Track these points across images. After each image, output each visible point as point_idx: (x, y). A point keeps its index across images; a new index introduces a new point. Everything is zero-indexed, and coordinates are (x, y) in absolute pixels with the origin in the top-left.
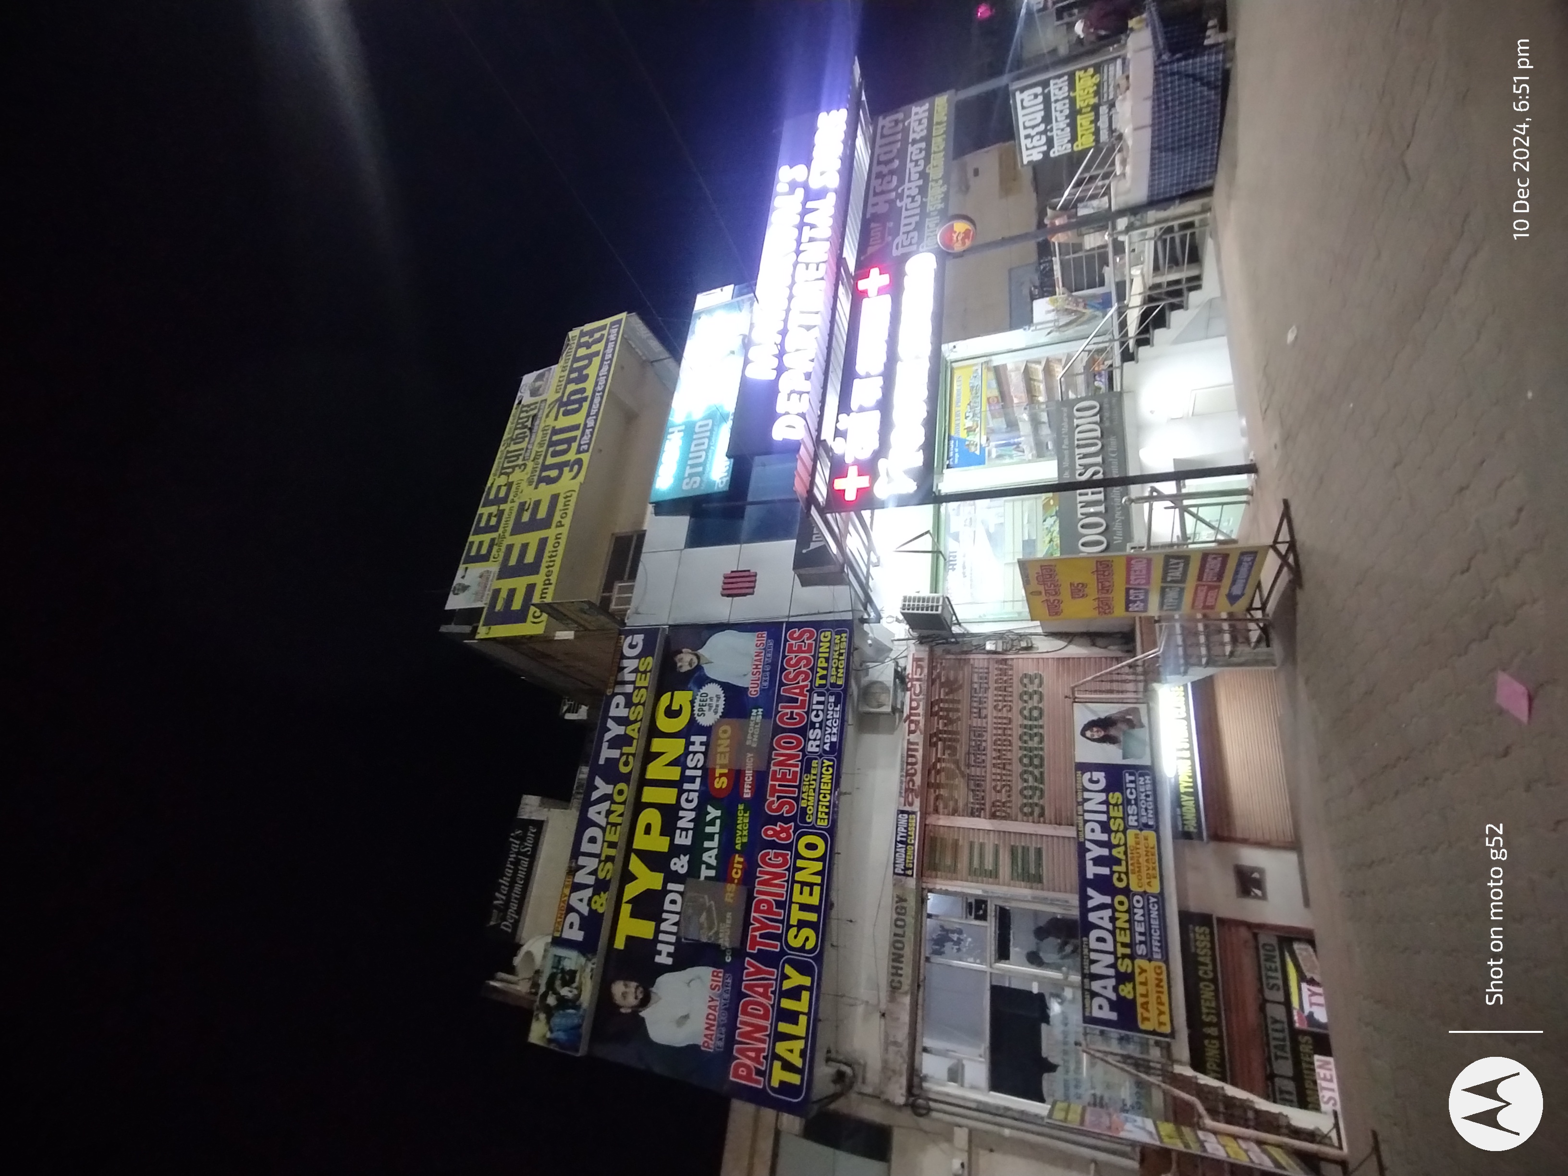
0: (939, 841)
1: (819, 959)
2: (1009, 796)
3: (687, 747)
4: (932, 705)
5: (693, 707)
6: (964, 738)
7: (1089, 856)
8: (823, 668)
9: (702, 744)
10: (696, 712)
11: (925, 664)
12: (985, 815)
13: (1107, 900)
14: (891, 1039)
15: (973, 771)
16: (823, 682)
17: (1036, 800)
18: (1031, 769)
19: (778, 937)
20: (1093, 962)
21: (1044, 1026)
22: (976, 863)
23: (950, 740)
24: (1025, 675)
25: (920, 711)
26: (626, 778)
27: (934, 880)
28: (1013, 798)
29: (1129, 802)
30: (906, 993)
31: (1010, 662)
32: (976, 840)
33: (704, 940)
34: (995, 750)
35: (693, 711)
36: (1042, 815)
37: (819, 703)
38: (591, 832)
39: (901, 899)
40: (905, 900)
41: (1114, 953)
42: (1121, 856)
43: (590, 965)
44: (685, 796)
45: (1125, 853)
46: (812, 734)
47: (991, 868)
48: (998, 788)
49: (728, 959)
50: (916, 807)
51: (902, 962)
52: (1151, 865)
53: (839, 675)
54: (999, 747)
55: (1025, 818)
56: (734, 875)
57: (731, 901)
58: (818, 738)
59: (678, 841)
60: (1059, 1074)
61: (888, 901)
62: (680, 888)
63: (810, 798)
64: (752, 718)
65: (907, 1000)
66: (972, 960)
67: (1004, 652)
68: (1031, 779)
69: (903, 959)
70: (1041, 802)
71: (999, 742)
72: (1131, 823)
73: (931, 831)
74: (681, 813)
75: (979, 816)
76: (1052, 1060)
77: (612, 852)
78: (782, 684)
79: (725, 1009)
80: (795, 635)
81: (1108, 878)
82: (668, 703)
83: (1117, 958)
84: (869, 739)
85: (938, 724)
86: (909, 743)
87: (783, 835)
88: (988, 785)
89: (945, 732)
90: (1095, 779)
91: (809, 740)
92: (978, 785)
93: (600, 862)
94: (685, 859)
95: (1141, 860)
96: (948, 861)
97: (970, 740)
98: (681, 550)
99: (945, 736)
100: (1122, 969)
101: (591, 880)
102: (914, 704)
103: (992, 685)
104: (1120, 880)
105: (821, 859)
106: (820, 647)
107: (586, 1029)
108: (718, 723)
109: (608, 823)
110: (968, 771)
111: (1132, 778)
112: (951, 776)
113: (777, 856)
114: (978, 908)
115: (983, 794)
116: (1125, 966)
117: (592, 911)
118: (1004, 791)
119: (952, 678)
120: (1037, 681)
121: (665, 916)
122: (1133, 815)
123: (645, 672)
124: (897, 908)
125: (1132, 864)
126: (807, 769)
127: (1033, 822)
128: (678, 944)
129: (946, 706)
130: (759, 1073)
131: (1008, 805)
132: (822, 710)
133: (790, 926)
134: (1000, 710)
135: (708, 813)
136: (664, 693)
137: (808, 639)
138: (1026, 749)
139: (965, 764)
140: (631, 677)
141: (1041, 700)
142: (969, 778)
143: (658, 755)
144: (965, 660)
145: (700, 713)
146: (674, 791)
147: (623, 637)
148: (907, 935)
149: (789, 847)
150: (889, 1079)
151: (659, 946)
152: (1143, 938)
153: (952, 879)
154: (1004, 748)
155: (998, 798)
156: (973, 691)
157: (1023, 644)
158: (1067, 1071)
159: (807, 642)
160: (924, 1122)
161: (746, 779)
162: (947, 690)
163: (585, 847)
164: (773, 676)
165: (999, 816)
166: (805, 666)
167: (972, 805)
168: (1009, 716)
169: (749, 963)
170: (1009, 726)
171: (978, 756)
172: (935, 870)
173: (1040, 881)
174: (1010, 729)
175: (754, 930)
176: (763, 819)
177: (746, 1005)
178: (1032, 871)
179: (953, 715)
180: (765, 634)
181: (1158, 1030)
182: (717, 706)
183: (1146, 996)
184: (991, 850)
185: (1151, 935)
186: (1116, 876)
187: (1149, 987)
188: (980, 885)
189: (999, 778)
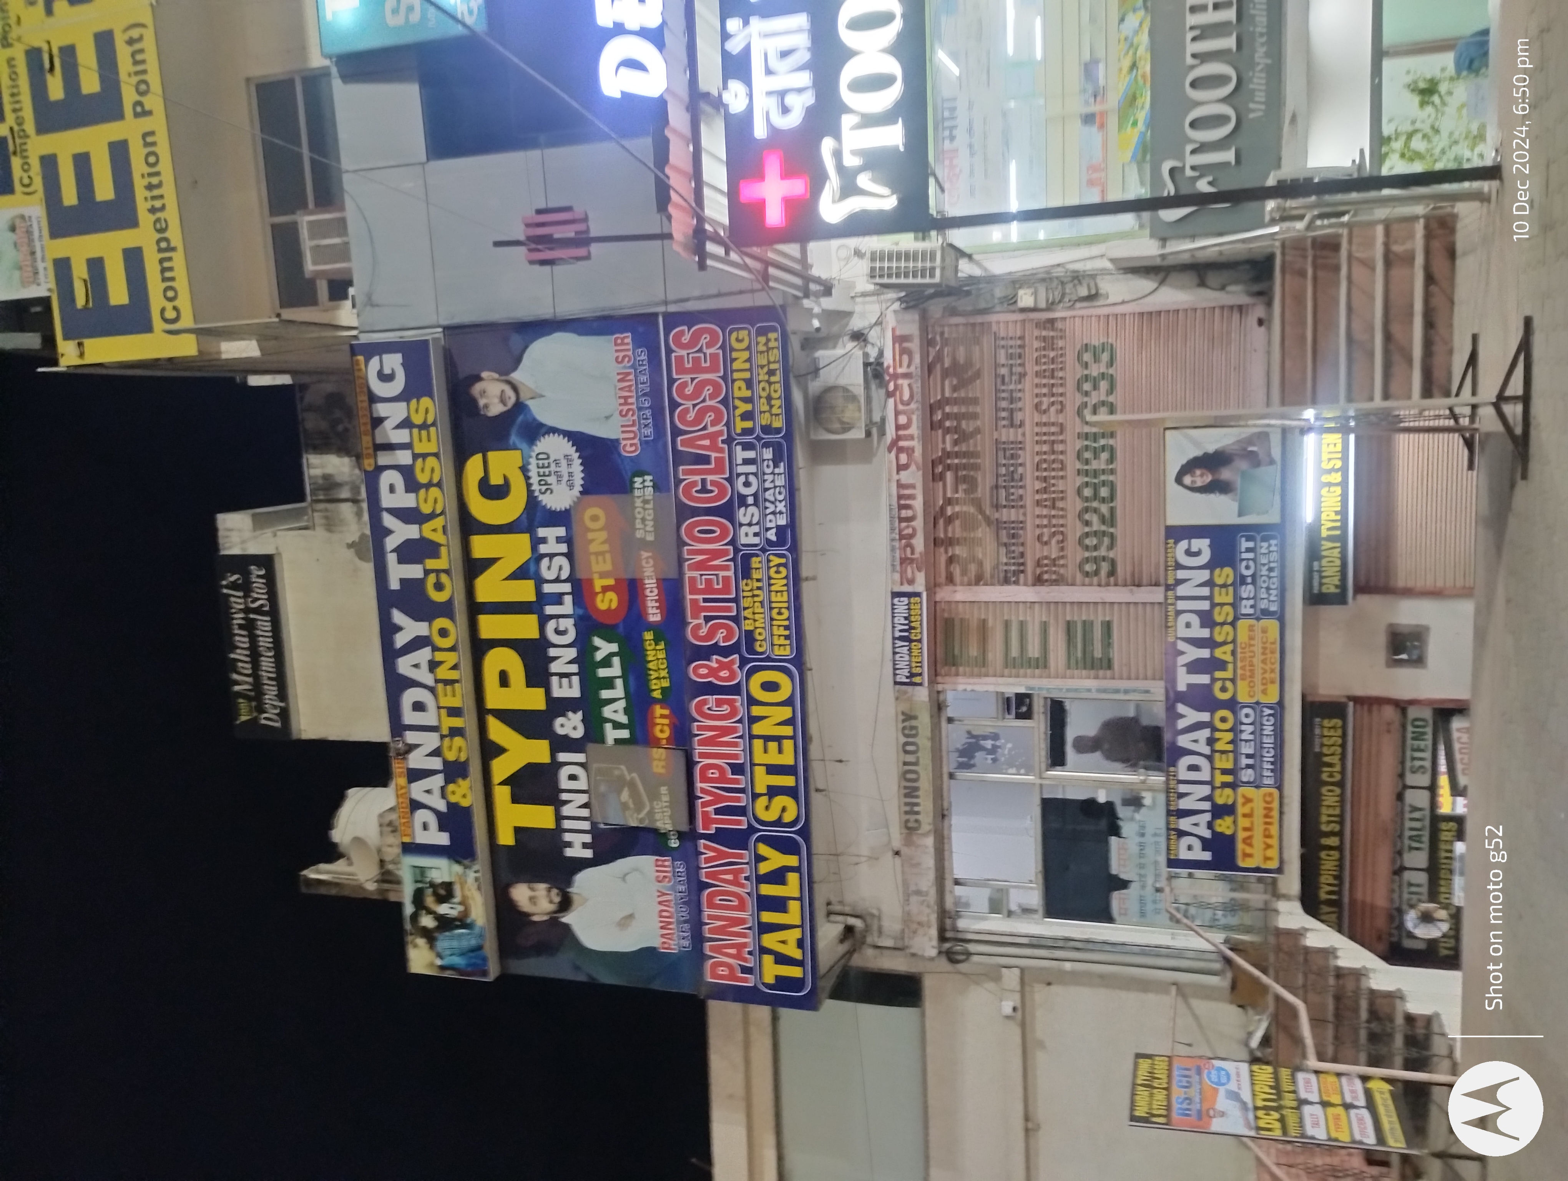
0: (957, 623)
1: (805, 833)
2: (1062, 549)
3: (534, 548)
4: (932, 409)
5: (527, 478)
6: (987, 461)
7: (1181, 660)
8: (745, 400)
9: (559, 540)
10: (535, 487)
11: (915, 346)
12: (1026, 580)
13: (1205, 717)
14: (913, 888)
15: (1007, 515)
16: (748, 424)
17: (1103, 552)
18: (1095, 504)
19: (741, 811)
20: (1181, 796)
21: (1113, 840)
22: (1015, 652)
23: (965, 467)
24: (1086, 347)
25: (914, 430)
26: (446, 610)
27: (953, 679)
28: (1069, 552)
29: (1243, 580)
30: (925, 835)
31: (1059, 325)
32: (1013, 618)
33: (634, 824)
34: (1038, 478)
35: (529, 485)
36: (1112, 573)
37: (746, 462)
38: (410, 696)
39: (908, 717)
40: (915, 718)
41: (1210, 783)
42: (1228, 658)
43: (471, 875)
44: (551, 625)
45: (1233, 653)
46: (743, 515)
47: (1036, 656)
48: (1045, 539)
49: (674, 843)
50: (920, 586)
51: (917, 797)
52: (1268, 667)
53: (775, 410)
54: (1045, 474)
55: (1087, 580)
56: (660, 735)
57: (662, 771)
58: (755, 521)
59: (557, 693)
60: (1133, 891)
61: (890, 709)
62: (580, 757)
63: (757, 617)
64: (637, 493)
65: (930, 841)
66: (1014, 770)
67: (1051, 306)
68: (1095, 519)
69: (919, 793)
70: (1111, 554)
71: (1045, 466)
72: (1244, 611)
73: (944, 610)
74: (552, 652)
75: (1016, 583)
76: (1123, 876)
77: (457, 722)
78: (676, 432)
79: (684, 903)
80: (686, 339)
81: (1207, 689)
82: (482, 474)
83: (1213, 788)
85: (944, 442)
86: (900, 486)
87: (724, 674)
88: (1029, 534)
89: (957, 455)
90: (1194, 549)
91: (741, 525)
92: (1013, 536)
93: (442, 737)
94: (576, 718)
95: (1255, 660)
96: (974, 651)
97: (998, 465)
98: (423, 164)
99: (956, 461)
100: (1220, 801)
101: (436, 763)
102: (903, 420)
103: (1031, 368)
104: (1224, 689)
105: (788, 702)
106: (733, 360)
107: (491, 949)
108: (577, 503)
109: (437, 681)
110: (997, 515)
111: (1251, 544)
112: (969, 524)
113: (719, 703)
114: (1019, 705)
115: (1021, 549)
116: (1224, 797)
117: (450, 805)
118: (1054, 541)
119: (962, 361)
120: (1105, 356)
121: (564, 796)
122: (1248, 599)
123: (424, 426)
124: (904, 728)
125: (1243, 668)
126: (746, 572)
127: (1099, 585)
128: (594, 831)
129: (955, 409)
130: (746, 970)
131: (1062, 562)
132: (755, 474)
133: (755, 796)
134: (1045, 412)
135: (597, 649)
136: (473, 455)
137: (709, 345)
138: (1087, 473)
139: (992, 505)
140: (401, 436)
141: (1111, 390)
142: (998, 525)
143: (489, 563)
144: (982, 324)
145: (544, 488)
146: (533, 619)
147: (361, 358)
148: (921, 761)
149: (735, 690)
150: (915, 932)
151: (567, 837)
152: (1250, 761)
153: (980, 676)
154: (1053, 474)
155: (1045, 554)
156: (999, 380)
157: (1083, 292)
158: (1143, 887)
159: (708, 352)
160: (962, 967)
161: (647, 592)
162: (955, 382)
163: (409, 717)
164: (657, 413)
165: (1047, 581)
166: (712, 397)
167: (1005, 568)
168: (1060, 421)
169: (706, 847)
170: (1061, 438)
171: (1012, 490)
172: (954, 665)
173: (1110, 666)
174: (1062, 442)
175: (705, 805)
176: (688, 652)
177: (711, 896)
178: (1098, 654)
179: (968, 425)
180: (628, 337)
181: (1263, 866)
182: (570, 474)
183: (1250, 829)
184: (1037, 630)
185: (1262, 755)
186: (1218, 684)
187: (1255, 819)
188: (1022, 679)
189: (1045, 522)
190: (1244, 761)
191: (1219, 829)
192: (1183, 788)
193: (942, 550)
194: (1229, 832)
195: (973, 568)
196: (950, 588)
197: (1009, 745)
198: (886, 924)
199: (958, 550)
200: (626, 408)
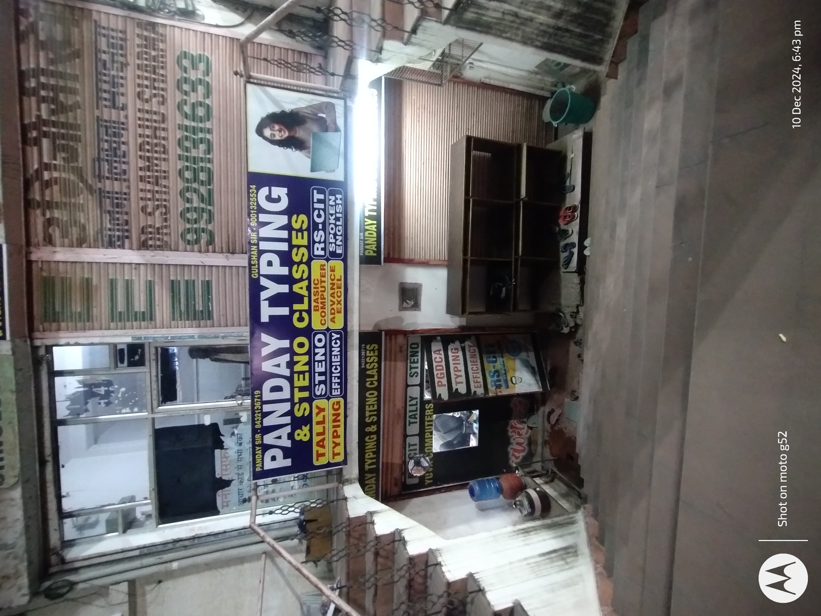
2: (166, 220)
6: (87, 135)
7: (264, 295)
12: (131, 243)
13: (285, 344)
15: (110, 186)
17: (202, 225)
18: (195, 185)
20: (265, 414)
21: (217, 452)
22: (121, 307)
23: (63, 137)
24: (185, 55)
27: (54, 334)
28: (172, 223)
30: (11, 488)
31: (160, 30)
32: (118, 277)
34: (141, 157)
36: (211, 242)
41: (290, 400)
42: (304, 292)
47: (142, 310)
48: (149, 210)
51: (2, 451)
52: (335, 300)
54: (148, 154)
55: (188, 247)
60: (234, 487)
65: (17, 493)
66: (128, 410)
68: (195, 197)
69: (3, 448)
70: (210, 227)
71: (147, 147)
72: (316, 253)
73: (40, 269)
75: (122, 247)
76: (225, 478)
81: (287, 319)
83: (293, 405)
89: (54, 124)
90: (274, 196)
92: (118, 205)
95: (325, 294)
96: (77, 307)
97: (99, 140)
99: (53, 130)
100: (298, 414)
104: (301, 319)
110: (99, 185)
111: (321, 197)
112: (69, 190)
114: (132, 354)
115: (125, 217)
116: (301, 411)
118: (157, 213)
119: (59, 38)
120: (202, 66)
122: (320, 242)
125: (315, 301)
127: (200, 251)
131: (165, 231)
134: (147, 101)
138: (187, 159)
139: (94, 175)
141: (207, 95)
142: (101, 194)
144: (82, 9)
148: (3, 415)
152: (323, 378)
154: (156, 155)
155: (149, 223)
156: (100, 65)
157: (182, 5)
158: (241, 482)
165: (151, 246)
167: (109, 233)
168: (162, 111)
170: (162, 126)
171: (115, 165)
172: (54, 321)
173: (210, 316)
174: (164, 129)
178: (199, 307)
179: (66, 98)
181: (332, 461)
183: (323, 433)
184: (143, 288)
185: (331, 373)
186: (296, 315)
187: (326, 425)
188: (130, 332)
189: (149, 196)
190: (318, 378)
191: (297, 438)
192: (266, 408)
194: (306, 439)
195: (75, 232)
196: (49, 248)
197: (123, 389)
199: (57, 214)
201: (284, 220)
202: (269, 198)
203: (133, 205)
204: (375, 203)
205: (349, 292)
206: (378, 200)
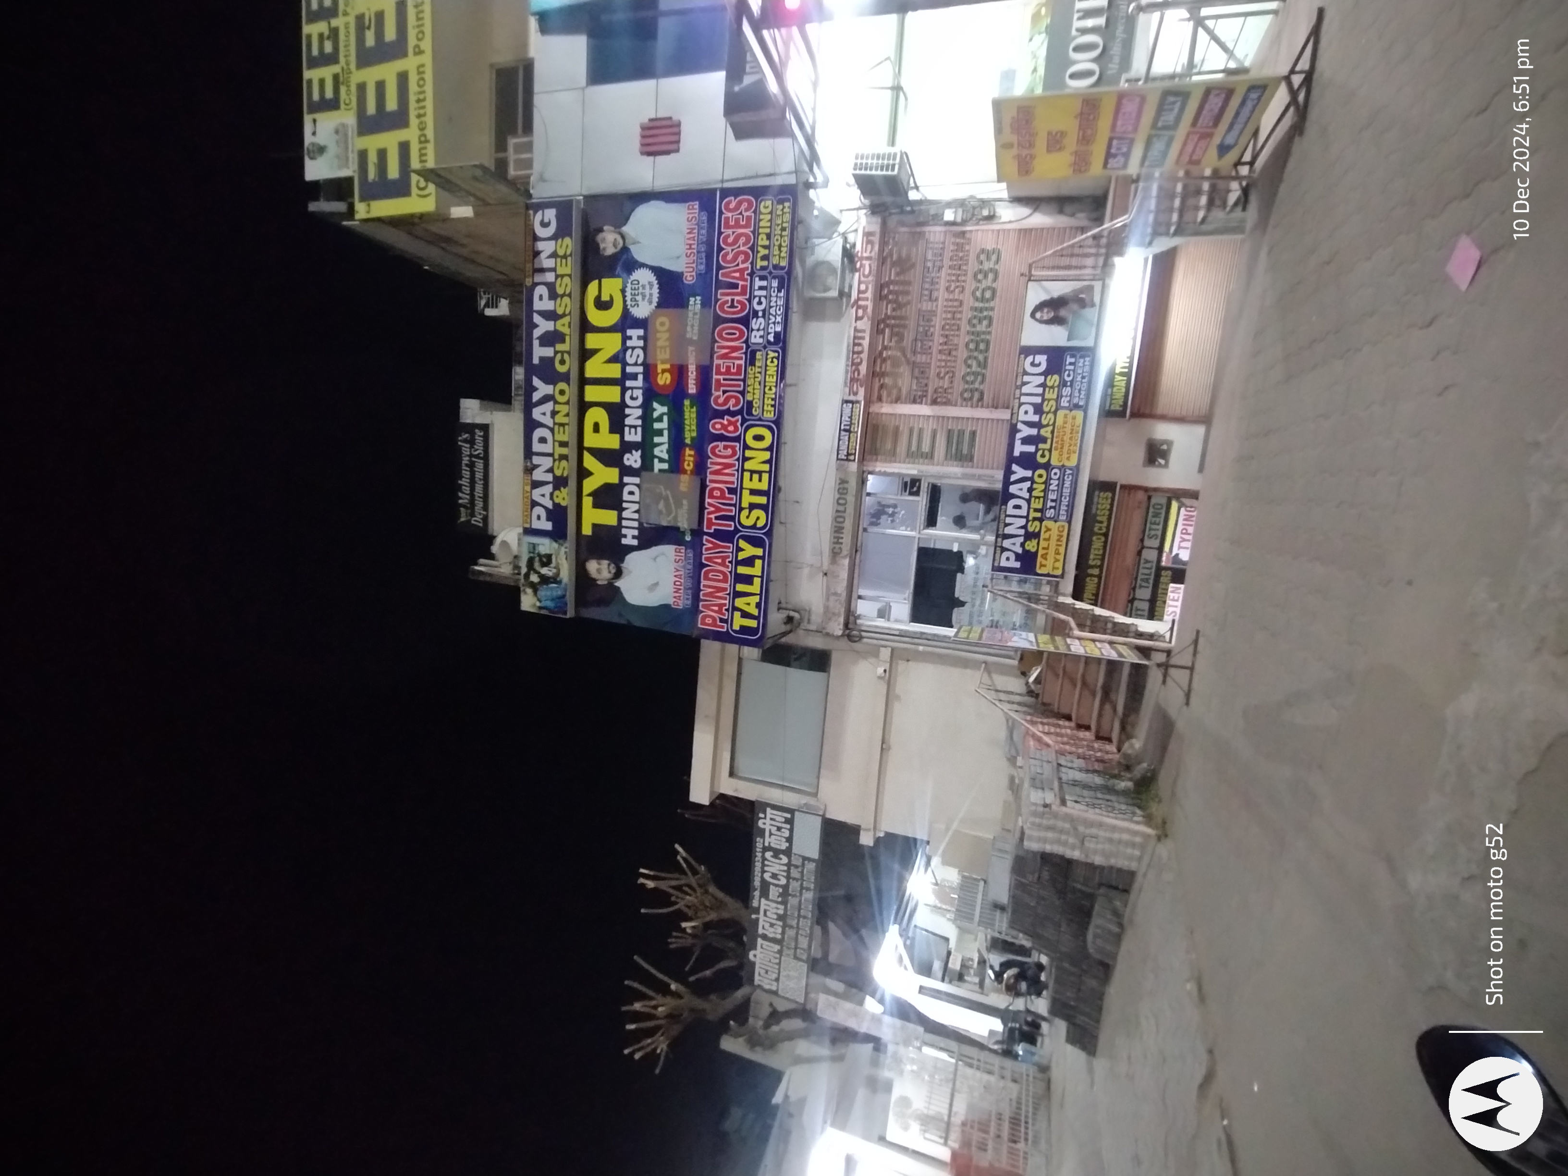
0: (881, 427)
1: (769, 534)
2: (952, 382)
3: (624, 342)
4: (882, 287)
5: (624, 297)
6: (912, 323)
7: (1019, 436)
8: (765, 247)
9: (639, 338)
10: (629, 303)
11: (876, 238)
12: (927, 401)
13: (1029, 474)
14: (832, 591)
15: (920, 358)
16: (765, 263)
17: (976, 385)
18: (976, 354)
19: (732, 518)
20: (1008, 524)
21: (959, 575)
22: (914, 448)
23: (898, 326)
24: (983, 251)
25: (869, 295)
26: (565, 377)
27: (875, 463)
28: (955, 384)
29: (1065, 384)
30: (845, 557)
31: (968, 235)
32: (916, 425)
33: (665, 524)
34: (942, 335)
35: (625, 301)
36: (981, 399)
37: (761, 288)
38: (538, 433)
39: (843, 482)
40: (847, 482)
41: (1027, 517)
42: (1049, 435)
43: (563, 550)
44: (628, 394)
45: (1053, 432)
46: (755, 324)
47: (927, 450)
48: (942, 375)
49: (688, 538)
50: (861, 396)
51: (842, 533)
52: (1072, 443)
53: (783, 254)
54: (947, 333)
55: (964, 403)
56: (686, 467)
57: (686, 490)
58: (761, 327)
59: (628, 438)
60: (966, 609)
61: (831, 482)
62: (637, 480)
63: (756, 391)
64: (690, 308)
65: (846, 562)
66: (904, 528)
67: (964, 222)
68: (974, 364)
69: (843, 531)
70: (982, 387)
71: (947, 327)
72: (1063, 405)
73: (873, 419)
74: (627, 411)
75: (921, 403)
76: (961, 599)
77: (564, 451)
78: (719, 267)
79: (690, 577)
80: (732, 206)
81: (1033, 455)
82: (596, 293)
83: (1028, 521)
84: (814, 327)
85: (887, 309)
86: (856, 330)
87: (731, 428)
88: (932, 373)
89: (894, 318)
90: (1037, 362)
91: (753, 330)
92: (922, 372)
93: (554, 460)
94: (637, 455)
95: (1065, 438)
96: (889, 446)
97: (918, 325)
98: (584, 88)
99: (893, 322)
100: (1031, 529)
101: (549, 477)
102: (863, 287)
103: (947, 262)
104: (1043, 456)
105: (769, 449)
106: (760, 220)
108: (653, 314)
109: (555, 424)
110: (913, 359)
111: (1073, 360)
112: (896, 364)
113: (726, 447)
114: (912, 487)
115: (926, 381)
116: (1033, 527)
117: (555, 505)
118: (947, 377)
119: (904, 257)
120: (994, 258)
121: (625, 505)
122: (1066, 396)
123: (565, 257)
124: (839, 488)
125: (1056, 442)
126: (752, 361)
127: (972, 406)
128: (641, 528)
129: (896, 288)
130: (723, 621)
131: (950, 391)
132: (765, 297)
133: (742, 509)
134: (952, 292)
135: (655, 410)
136: (591, 281)
137: (747, 210)
138: (973, 333)
139: (911, 352)
140: (548, 263)
141: (995, 280)
142: (914, 365)
143: (594, 352)
144: (920, 233)
145: (633, 303)
146: (617, 389)
147: (531, 212)
148: (848, 511)
149: (737, 439)
150: (830, 619)
151: (624, 531)
152: (1053, 504)
153: (891, 461)
154: (952, 333)
155: (941, 384)
156: (926, 270)
157: (985, 213)
158: (973, 606)
159: (746, 214)
160: (856, 646)
161: (690, 374)
162: (898, 270)
163: (537, 447)
164: (709, 257)
165: (939, 402)
166: (744, 245)
167: (915, 393)
168: (961, 298)
169: (707, 541)
170: (960, 309)
171: (925, 343)
172: (875, 454)
173: (971, 459)
174: (960, 312)
175: (709, 513)
176: (710, 413)
177: (707, 573)
178: (965, 451)
179: (903, 299)
180: (696, 205)
181: (1051, 573)
182: (651, 295)
183: (1047, 548)
184: (929, 433)
185: (1061, 501)
186: (1040, 453)
187: (1051, 542)
188: (916, 466)
189: (943, 364)
190: (1050, 504)
191: (1027, 548)
192: (1008, 520)
193: (877, 379)
194: (1033, 550)
195: (895, 392)
196: (879, 404)
197: (903, 512)
198: (813, 618)
199: (888, 380)
200: (690, 251)
201: (1041, 379)
202: (1033, 364)
203: (932, 372)
204: (1128, 360)
205: (1086, 437)
206: (1131, 358)
